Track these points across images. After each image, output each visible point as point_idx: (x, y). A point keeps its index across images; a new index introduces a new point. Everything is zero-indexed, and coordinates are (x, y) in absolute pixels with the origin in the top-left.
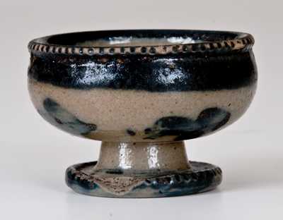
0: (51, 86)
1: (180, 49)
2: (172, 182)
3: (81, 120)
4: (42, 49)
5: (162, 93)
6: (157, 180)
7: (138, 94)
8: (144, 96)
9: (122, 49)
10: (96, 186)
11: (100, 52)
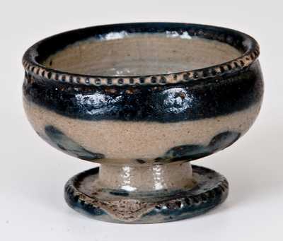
0: (55, 114)
1: (190, 76)
2: (182, 206)
3: (87, 149)
4: (43, 74)
5: (174, 124)
6: (168, 205)
7: (149, 125)
8: (155, 128)
9: (132, 79)
10: (102, 213)
11: (108, 83)
